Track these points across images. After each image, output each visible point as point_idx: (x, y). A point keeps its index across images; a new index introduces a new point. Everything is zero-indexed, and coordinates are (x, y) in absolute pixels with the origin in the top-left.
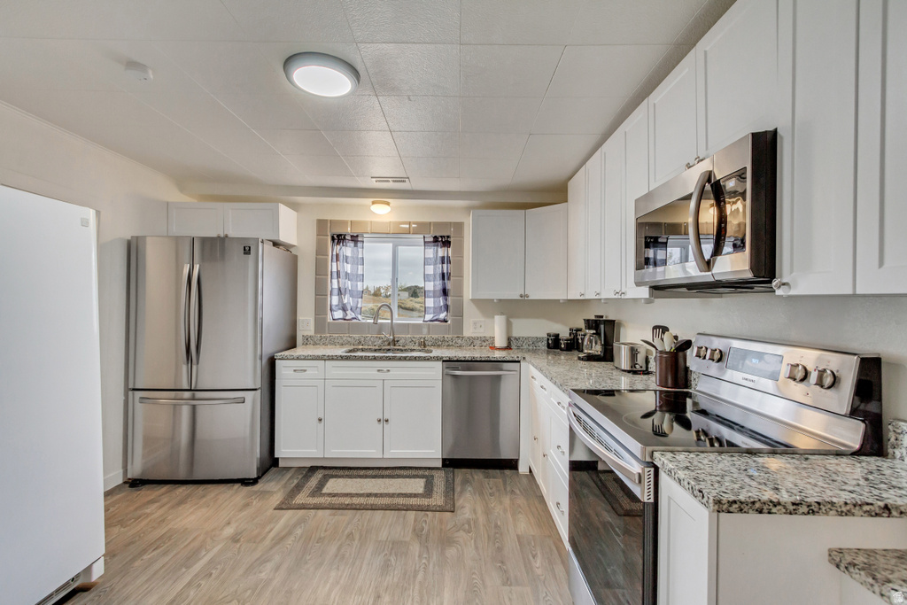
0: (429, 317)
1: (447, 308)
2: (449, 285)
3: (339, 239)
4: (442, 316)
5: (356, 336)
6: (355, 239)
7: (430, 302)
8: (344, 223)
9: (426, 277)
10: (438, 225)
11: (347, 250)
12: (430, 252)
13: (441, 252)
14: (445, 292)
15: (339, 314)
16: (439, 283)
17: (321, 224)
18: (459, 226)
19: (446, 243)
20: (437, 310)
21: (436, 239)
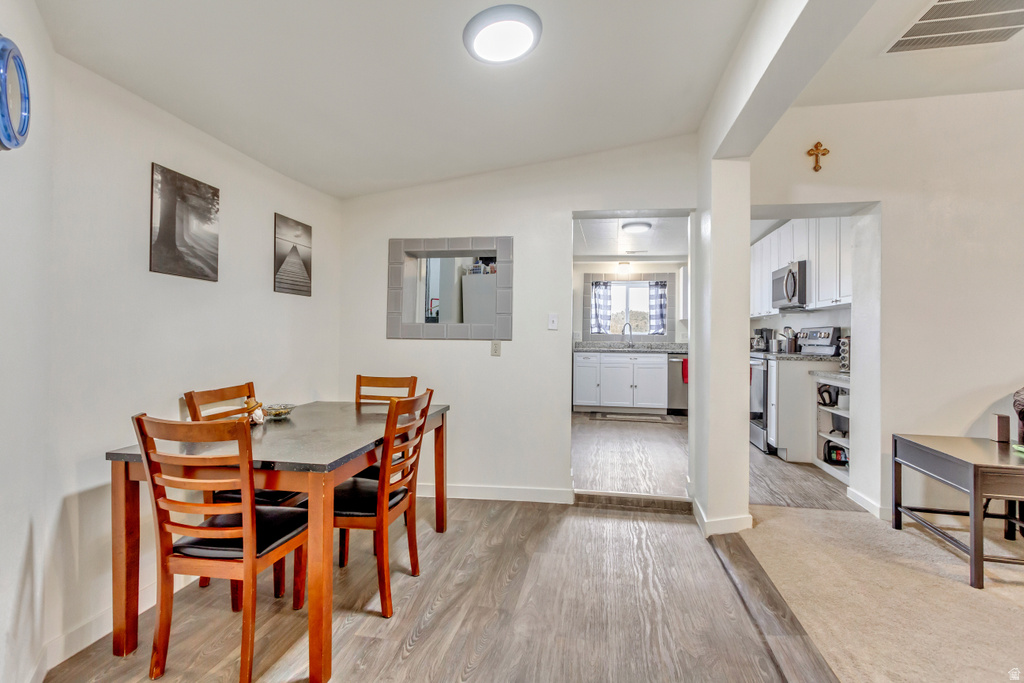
0: (652, 331)
1: (664, 326)
2: (665, 312)
3: (597, 284)
4: (660, 331)
5: (608, 342)
6: (605, 284)
7: (653, 322)
8: (601, 275)
9: (651, 307)
10: (658, 275)
11: (601, 291)
12: (653, 291)
13: (661, 291)
14: (662, 316)
15: (595, 330)
16: (658, 310)
17: (587, 276)
18: (672, 276)
19: (663, 285)
20: (658, 327)
21: (657, 284)
